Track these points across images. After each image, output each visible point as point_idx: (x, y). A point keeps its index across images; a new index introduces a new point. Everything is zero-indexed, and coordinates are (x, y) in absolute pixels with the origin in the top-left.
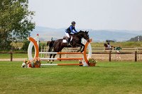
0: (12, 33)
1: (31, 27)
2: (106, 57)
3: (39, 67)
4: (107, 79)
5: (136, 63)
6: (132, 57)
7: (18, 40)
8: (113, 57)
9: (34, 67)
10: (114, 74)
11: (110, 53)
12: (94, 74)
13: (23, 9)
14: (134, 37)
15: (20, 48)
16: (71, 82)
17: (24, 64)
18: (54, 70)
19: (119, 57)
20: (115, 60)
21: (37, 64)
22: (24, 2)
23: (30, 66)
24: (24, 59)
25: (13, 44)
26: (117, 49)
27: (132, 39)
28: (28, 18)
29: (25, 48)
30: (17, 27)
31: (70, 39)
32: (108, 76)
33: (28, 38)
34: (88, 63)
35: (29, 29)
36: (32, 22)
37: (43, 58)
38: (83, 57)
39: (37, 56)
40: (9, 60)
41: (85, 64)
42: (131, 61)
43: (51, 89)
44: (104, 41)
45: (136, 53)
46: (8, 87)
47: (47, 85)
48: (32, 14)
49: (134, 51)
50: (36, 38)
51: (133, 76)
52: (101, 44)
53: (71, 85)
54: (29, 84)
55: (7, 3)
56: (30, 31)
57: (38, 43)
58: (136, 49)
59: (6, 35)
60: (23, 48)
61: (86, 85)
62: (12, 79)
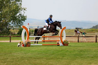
0: (11, 23)
1: (24, 19)
2: (76, 39)
3: (30, 46)
4: (76, 55)
5: (96, 43)
6: (94, 39)
7: (15, 27)
8: (81, 39)
9: (26, 46)
10: (81, 51)
11: (78, 37)
12: (67, 51)
13: (18, 6)
14: (95, 25)
15: (16, 33)
16: (52, 56)
17: (19, 44)
18: (40, 48)
19: (85, 39)
20: (82, 42)
21: (28, 45)
22: (19, 1)
23: (23, 46)
24: (19, 41)
25: (12, 30)
26: (83, 34)
27: (94, 27)
28: (22, 12)
29: (20, 33)
30: (14, 19)
31: (48, 27)
32: (77, 53)
33: (22, 26)
34: (63, 43)
35: (22, 20)
36: (25, 15)
37: (32, 40)
38: (60, 40)
39: (28, 39)
40: (9, 41)
41: (61, 44)
42: (93, 42)
43: (38, 61)
44: (74, 28)
45: (96, 37)
46: (8, 60)
47: (35, 59)
48: (25, 10)
49: (95, 35)
50: (27, 26)
51: (94, 53)
52: (72, 30)
53: (52, 59)
54: (22, 58)
55: (7, 2)
56: (23, 22)
57: (28, 30)
58: (96, 33)
59: (6, 24)
60: (18, 33)
61: (62, 59)
62: (10, 55)
